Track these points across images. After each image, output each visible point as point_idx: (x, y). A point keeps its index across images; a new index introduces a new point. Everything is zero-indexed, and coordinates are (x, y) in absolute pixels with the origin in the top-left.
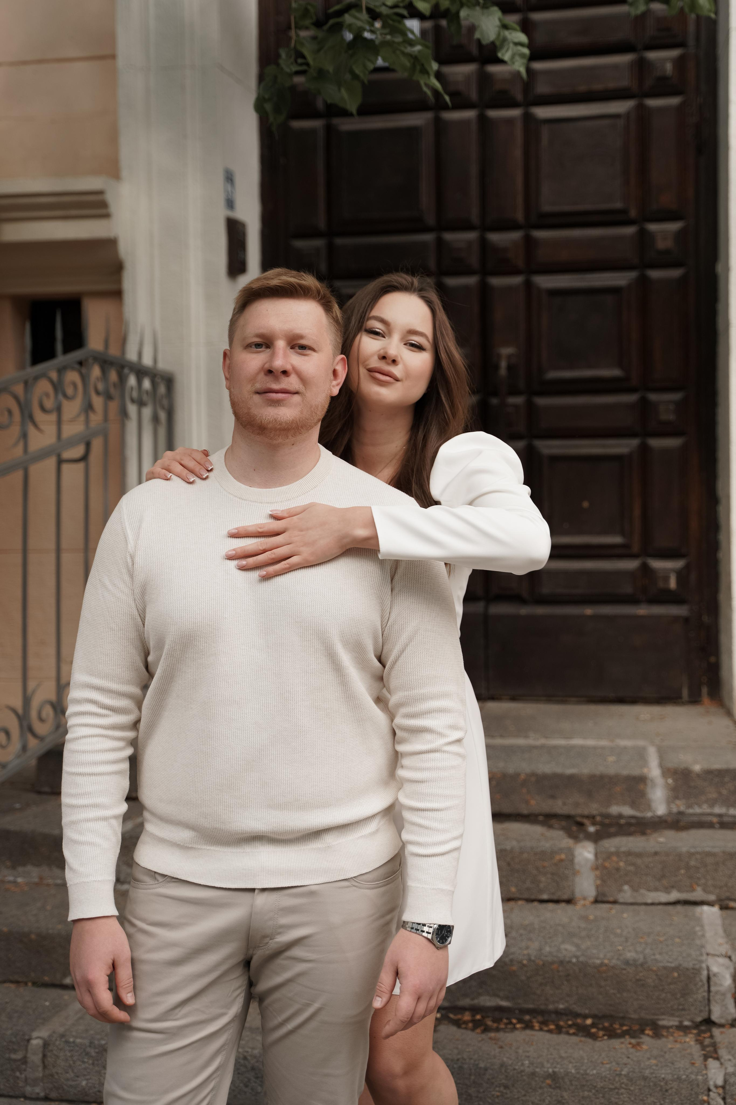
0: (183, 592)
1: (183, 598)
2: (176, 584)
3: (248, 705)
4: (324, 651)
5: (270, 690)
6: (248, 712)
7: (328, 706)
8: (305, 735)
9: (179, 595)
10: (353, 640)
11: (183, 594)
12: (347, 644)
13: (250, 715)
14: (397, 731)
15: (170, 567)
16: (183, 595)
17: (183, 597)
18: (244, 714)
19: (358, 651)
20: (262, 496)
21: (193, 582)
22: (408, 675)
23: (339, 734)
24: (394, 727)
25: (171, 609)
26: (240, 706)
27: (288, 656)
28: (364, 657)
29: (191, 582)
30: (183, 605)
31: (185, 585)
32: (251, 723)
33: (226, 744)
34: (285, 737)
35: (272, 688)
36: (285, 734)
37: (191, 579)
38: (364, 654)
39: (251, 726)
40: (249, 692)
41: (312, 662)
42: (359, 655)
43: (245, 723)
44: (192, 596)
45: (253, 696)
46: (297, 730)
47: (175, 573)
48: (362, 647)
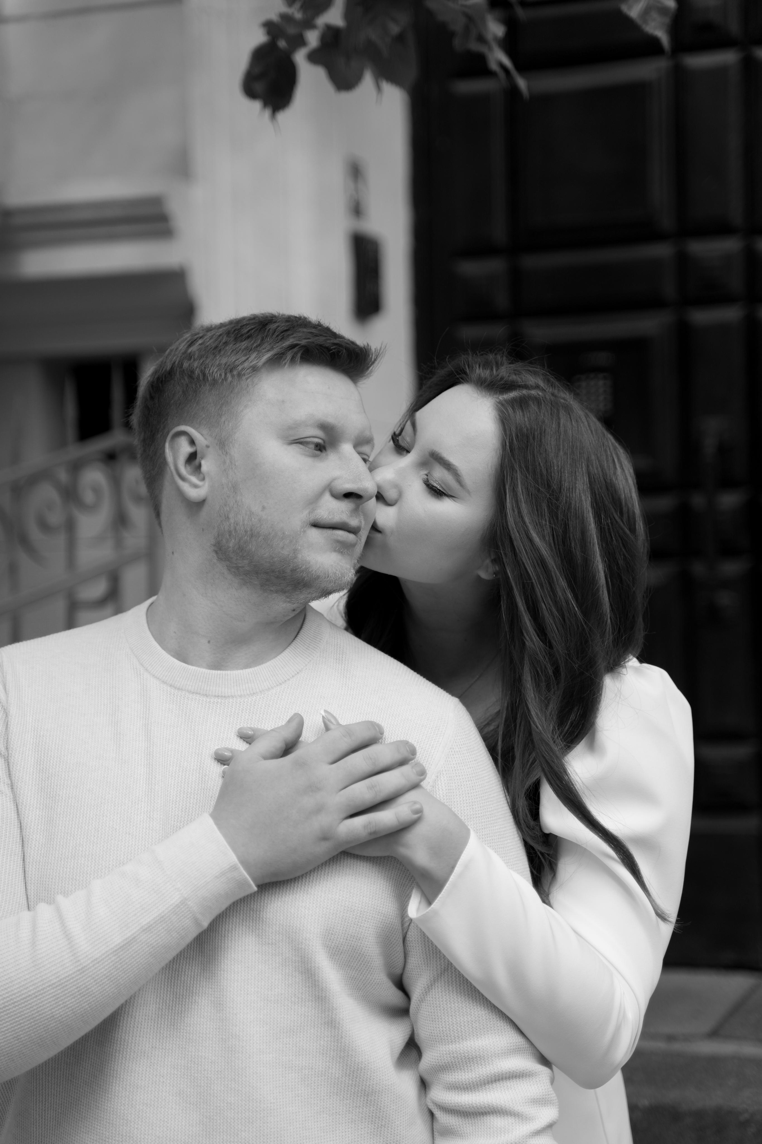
0: (71, 845)
1: (70, 857)
2: (60, 828)
3: (167, 1060)
4: (300, 964)
5: (205, 1033)
6: (166, 1072)
7: (304, 1064)
8: (265, 1118)
9: (64, 851)
10: (348, 947)
11: (71, 848)
12: (336, 953)
13: (169, 1078)
14: (438, 1113)
15: (51, 796)
16: (71, 851)
17: (70, 854)
18: (158, 1077)
19: (357, 967)
20: (209, 683)
21: (90, 829)
22: (454, 1014)
23: (325, 1115)
24: (430, 1107)
25: (48, 874)
26: (152, 1061)
27: (236, 970)
28: (367, 979)
29: (87, 829)
30: (68, 870)
31: (76, 833)
32: (170, 1093)
33: (125, 1134)
34: (229, 1121)
35: (208, 1030)
36: (229, 1115)
37: (88, 822)
38: (367, 972)
39: (171, 1098)
40: (168, 1036)
41: (277, 982)
42: (359, 974)
43: (161, 1094)
44: (87, 854)
45: (175, 1042)
46: (251, 1108)
47: (59, 807)
48: (365, 959)
